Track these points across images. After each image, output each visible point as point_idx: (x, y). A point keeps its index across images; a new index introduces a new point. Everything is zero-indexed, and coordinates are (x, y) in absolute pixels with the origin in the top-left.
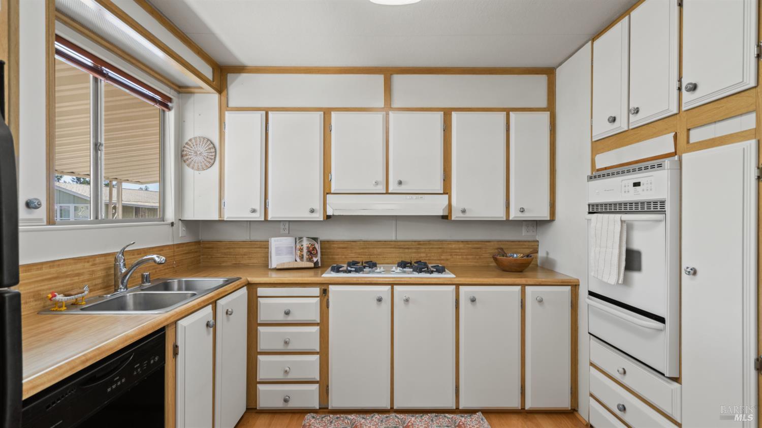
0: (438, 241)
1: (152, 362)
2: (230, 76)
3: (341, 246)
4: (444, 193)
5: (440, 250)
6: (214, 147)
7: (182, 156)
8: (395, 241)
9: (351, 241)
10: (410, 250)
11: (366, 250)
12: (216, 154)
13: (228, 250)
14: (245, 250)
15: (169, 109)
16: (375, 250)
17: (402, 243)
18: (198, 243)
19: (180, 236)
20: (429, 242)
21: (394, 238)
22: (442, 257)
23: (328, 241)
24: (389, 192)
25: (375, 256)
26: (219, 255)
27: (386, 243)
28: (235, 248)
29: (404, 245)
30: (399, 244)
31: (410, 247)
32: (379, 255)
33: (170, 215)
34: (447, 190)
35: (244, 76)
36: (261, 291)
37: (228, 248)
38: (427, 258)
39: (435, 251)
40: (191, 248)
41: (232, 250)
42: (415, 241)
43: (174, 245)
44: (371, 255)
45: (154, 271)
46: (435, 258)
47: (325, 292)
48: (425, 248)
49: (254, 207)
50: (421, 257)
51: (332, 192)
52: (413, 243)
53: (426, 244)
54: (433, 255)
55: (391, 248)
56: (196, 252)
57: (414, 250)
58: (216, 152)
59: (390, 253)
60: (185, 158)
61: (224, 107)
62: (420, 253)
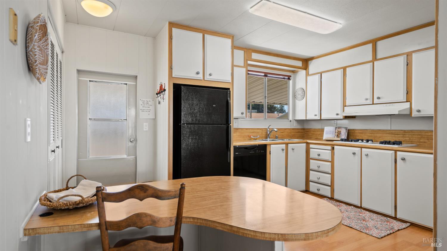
0: (418, 130)
1: (262, 152)
2: (309, 62)
3: (360, 132)
4: (407, 102)
5: (419, 136)
6: (304, 91)
7: (295, 96)
8: (389, 130)
9: (364, 130)
10: (399, 136)
11: (372, 135)
12: (305, 94)
13: (313, 133)
14: (319, 133)
15: (290, 80)
16: (378, 134)
17: (394, 131)
18: (304, 129)
19: (295, 125)
20: (412, 131)
21: (389, 129)
22: (421, 141)
23: (354, 130)
24: (374, 103)
25: (378, 138)
26: (311, 134)
27: (384, 131)
28: (316, 132)
29: (395, 132)
30: (392, 131)
31: (399, 133)
32: (380, 137)
33: (291, 118)
34: (409, 100)
35: (314, 61)
36: (311, 146)
37: (314, 132)
38: (411, 141)
39: (416, 136)
40: (299, 131)
41: (315, 133)
42: (402, 130)
43: (291, 129)
44: (375, 137)
45: (282, 136)
46: (416, 141)
47: (333, 148)
48: (409, 135)
49: (316, 114)
50: (406, 140)
51: (347, 105)
52: (401, 131)
53: (409, 132)
54: (414, 139)
55: (387, 134)
56: (302, 133)
57: (402, 136)
58: (304, 93)
59: (386, 137)
60: (296, 97)
61: (307, 74)
62: (406, 137)
